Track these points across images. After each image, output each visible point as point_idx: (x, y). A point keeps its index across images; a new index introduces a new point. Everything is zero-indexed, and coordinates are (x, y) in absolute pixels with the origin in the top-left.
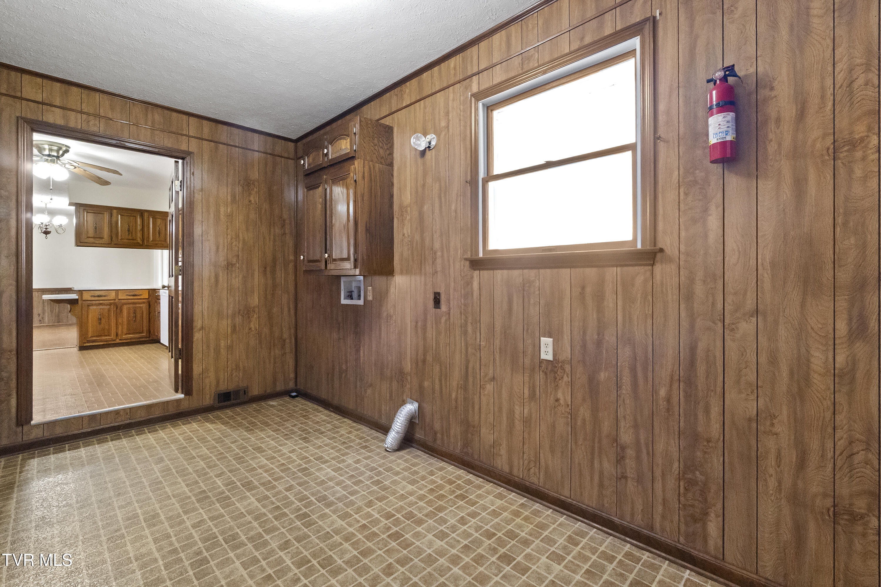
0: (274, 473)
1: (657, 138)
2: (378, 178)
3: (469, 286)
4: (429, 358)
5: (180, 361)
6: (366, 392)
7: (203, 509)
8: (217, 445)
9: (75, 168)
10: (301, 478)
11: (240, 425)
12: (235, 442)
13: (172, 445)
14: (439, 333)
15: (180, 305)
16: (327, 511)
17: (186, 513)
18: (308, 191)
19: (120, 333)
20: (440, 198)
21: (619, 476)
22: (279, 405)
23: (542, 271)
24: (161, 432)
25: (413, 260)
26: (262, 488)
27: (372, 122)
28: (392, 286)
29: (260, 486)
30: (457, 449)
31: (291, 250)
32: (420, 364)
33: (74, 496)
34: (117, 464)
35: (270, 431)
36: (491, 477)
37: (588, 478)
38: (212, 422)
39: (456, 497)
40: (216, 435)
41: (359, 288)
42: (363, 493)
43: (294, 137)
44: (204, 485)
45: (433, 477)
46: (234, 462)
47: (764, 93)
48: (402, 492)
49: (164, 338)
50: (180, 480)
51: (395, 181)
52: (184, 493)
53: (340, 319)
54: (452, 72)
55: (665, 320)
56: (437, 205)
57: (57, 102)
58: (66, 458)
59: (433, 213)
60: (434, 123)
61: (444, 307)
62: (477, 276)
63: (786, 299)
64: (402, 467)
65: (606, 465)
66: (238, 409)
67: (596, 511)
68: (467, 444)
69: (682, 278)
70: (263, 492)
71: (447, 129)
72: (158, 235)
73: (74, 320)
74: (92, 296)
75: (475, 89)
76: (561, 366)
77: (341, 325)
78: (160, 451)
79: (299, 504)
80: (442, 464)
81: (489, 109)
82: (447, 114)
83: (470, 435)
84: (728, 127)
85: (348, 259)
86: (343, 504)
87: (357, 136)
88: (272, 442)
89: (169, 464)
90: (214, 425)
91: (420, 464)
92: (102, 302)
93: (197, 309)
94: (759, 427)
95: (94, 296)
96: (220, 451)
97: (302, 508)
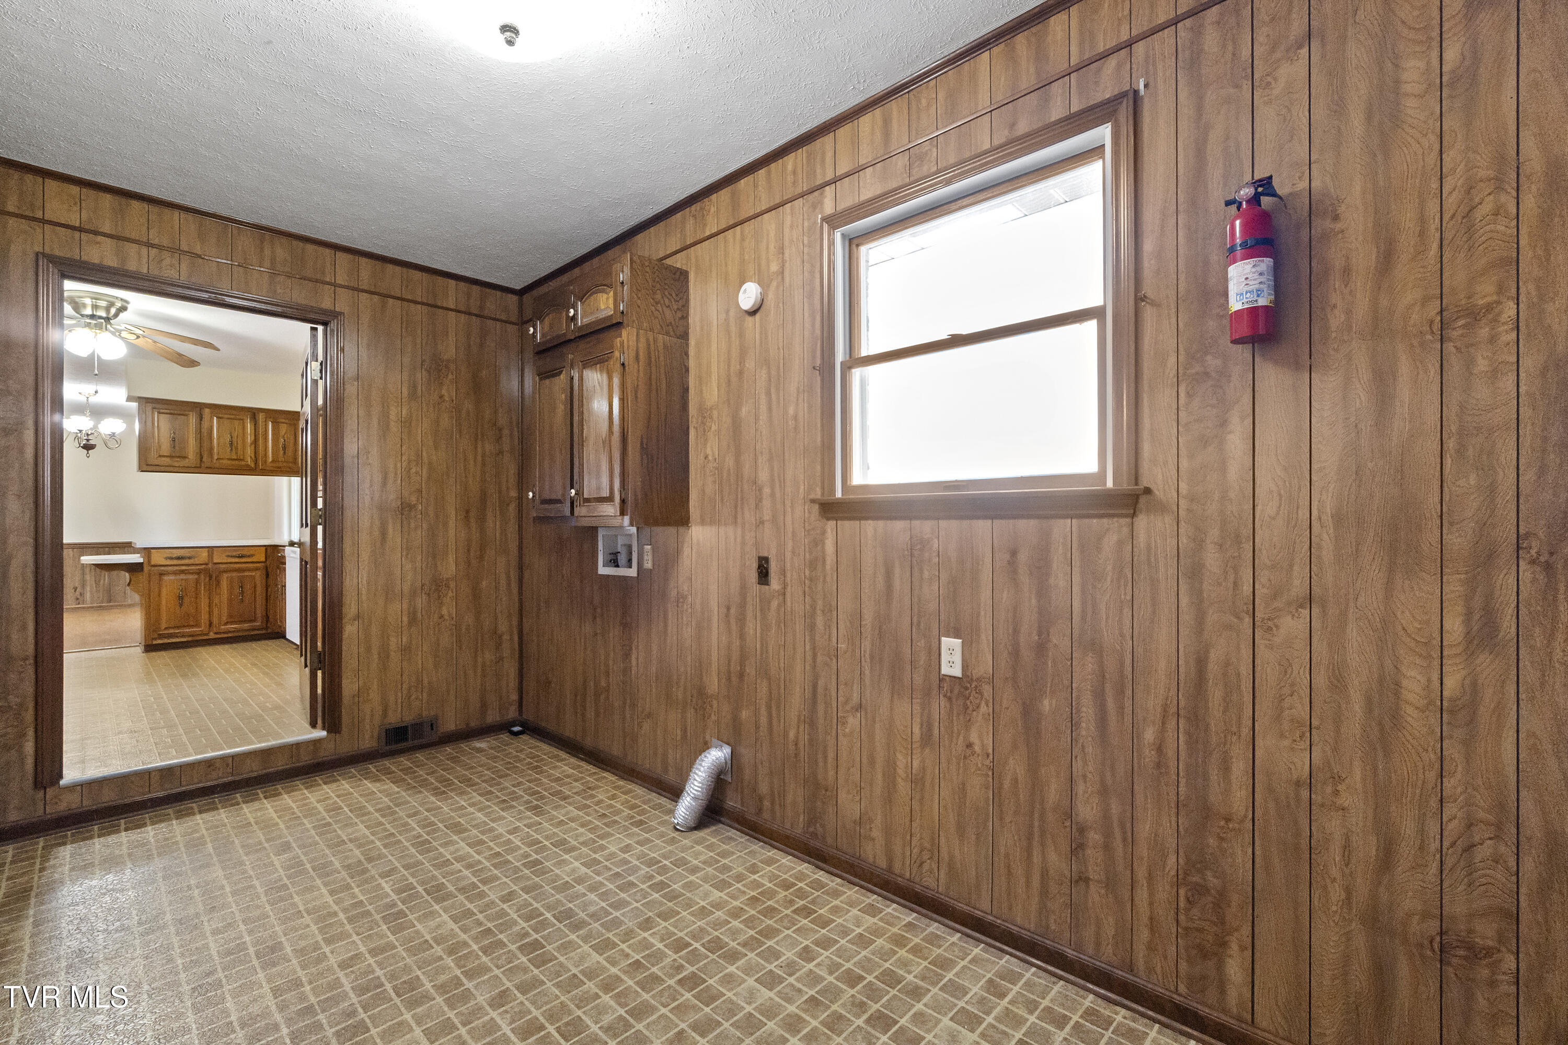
0: (481, 870)
1: (1140, 299)
2: (662, 358)
3: (819, 548)
4: (750, 670)
5: (319, 673)
6: (640, 726)
7: (358, 934)
8: (383, 820)
9: (138, 337)
10: (529, 878)
11: (424, 784)
12: (415, 814)
13: (305, 821)
14: (766, 628)
15: (320, 574)
16: (573, 937)
17: (328, 941)
18: (541, 379)
19: (215, 621)
20: (768, 394)
21: (1075, 877)
22: (492, 748)
23: (943, 524)
24: (286, 796)
25: (722, 500)
26: (461, 897)
27: (650, 262)
28: (686, 545)
29: (457, 894)
30: (797, 826)
31: (513, 480)
32: (734, 679)
33: (134, 912)
34: (210, 854)
35: (475, 794)
36: (856, 876)
37: (1022, 880)
38: (377, 780)
39: (794, 912)
40: (382, 803)
41: (629, 547)
42: (636, 905)
43: (518, 287)
44: (361, 891)
45: (756, 877)
46: (414, 850)
47: (1322, 224)
48: (702, 903)
49: (293, 631)
50: (319, 882)
51: (692, 363)
52: (326, 905)
53: (597, 600)
54: (790, 179)
55: (1154, 612)
56: (763, 407)
57: (107, 228)
58: (121, 844)
59: (757, 419)
60: (759, 265)
61: (775, 584)
62: (832, 530)
63: (1360, 579)
64: (702, 858)
65: (1053, 857)
66: (420, 756)
67: (1036, 937)
68: (814, 818)
69: (1184, 540)
70: (462, 903)
71: (780, 277)
72: (282, 452)
73: (137, 598)
74: (166, 558)
75: (829, 208)
76: (976, 687)
77: (599, 610)
78: (285, 831)
79: (525, 925)
80: (773, 853)
81: (853, 242)
82: (781, 250)
83: (819, 803)
84: (1261, 283)
85: (610, 499)
86: (600, 925)
87: (625, 288)
88: (479, 815)
89: (300, 854)
90: (378, 785)
91: (733, 853)
92: (184, 568)
93: (349, 583)
94: (1313, 796)
95: (171, 558)
96: (388, 830)
97: (531, 931)
